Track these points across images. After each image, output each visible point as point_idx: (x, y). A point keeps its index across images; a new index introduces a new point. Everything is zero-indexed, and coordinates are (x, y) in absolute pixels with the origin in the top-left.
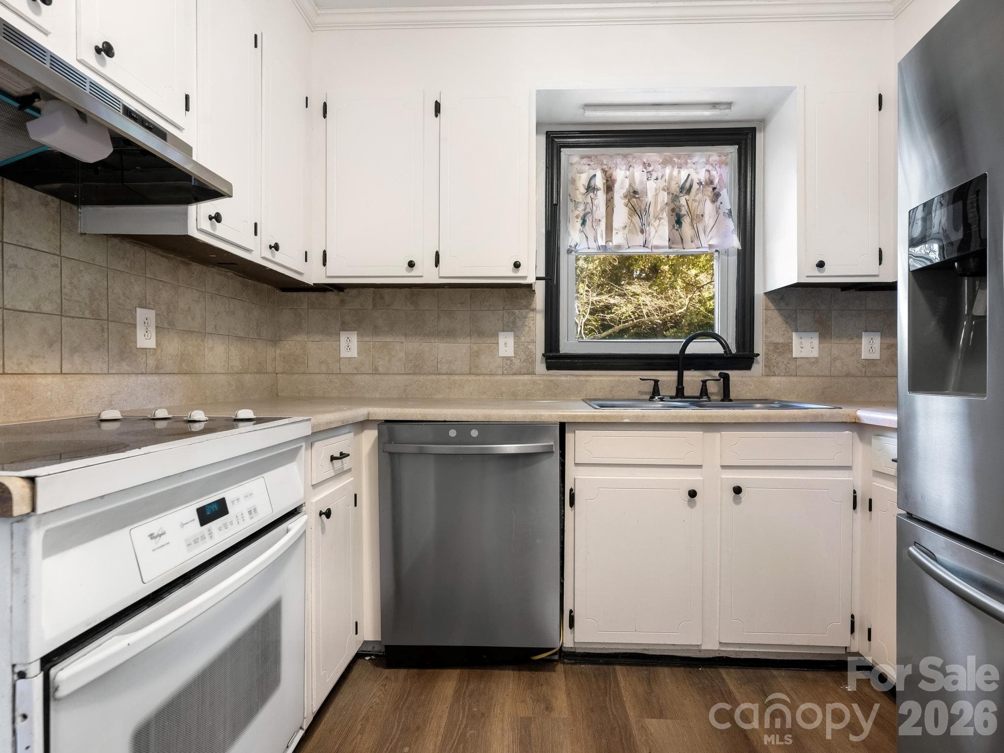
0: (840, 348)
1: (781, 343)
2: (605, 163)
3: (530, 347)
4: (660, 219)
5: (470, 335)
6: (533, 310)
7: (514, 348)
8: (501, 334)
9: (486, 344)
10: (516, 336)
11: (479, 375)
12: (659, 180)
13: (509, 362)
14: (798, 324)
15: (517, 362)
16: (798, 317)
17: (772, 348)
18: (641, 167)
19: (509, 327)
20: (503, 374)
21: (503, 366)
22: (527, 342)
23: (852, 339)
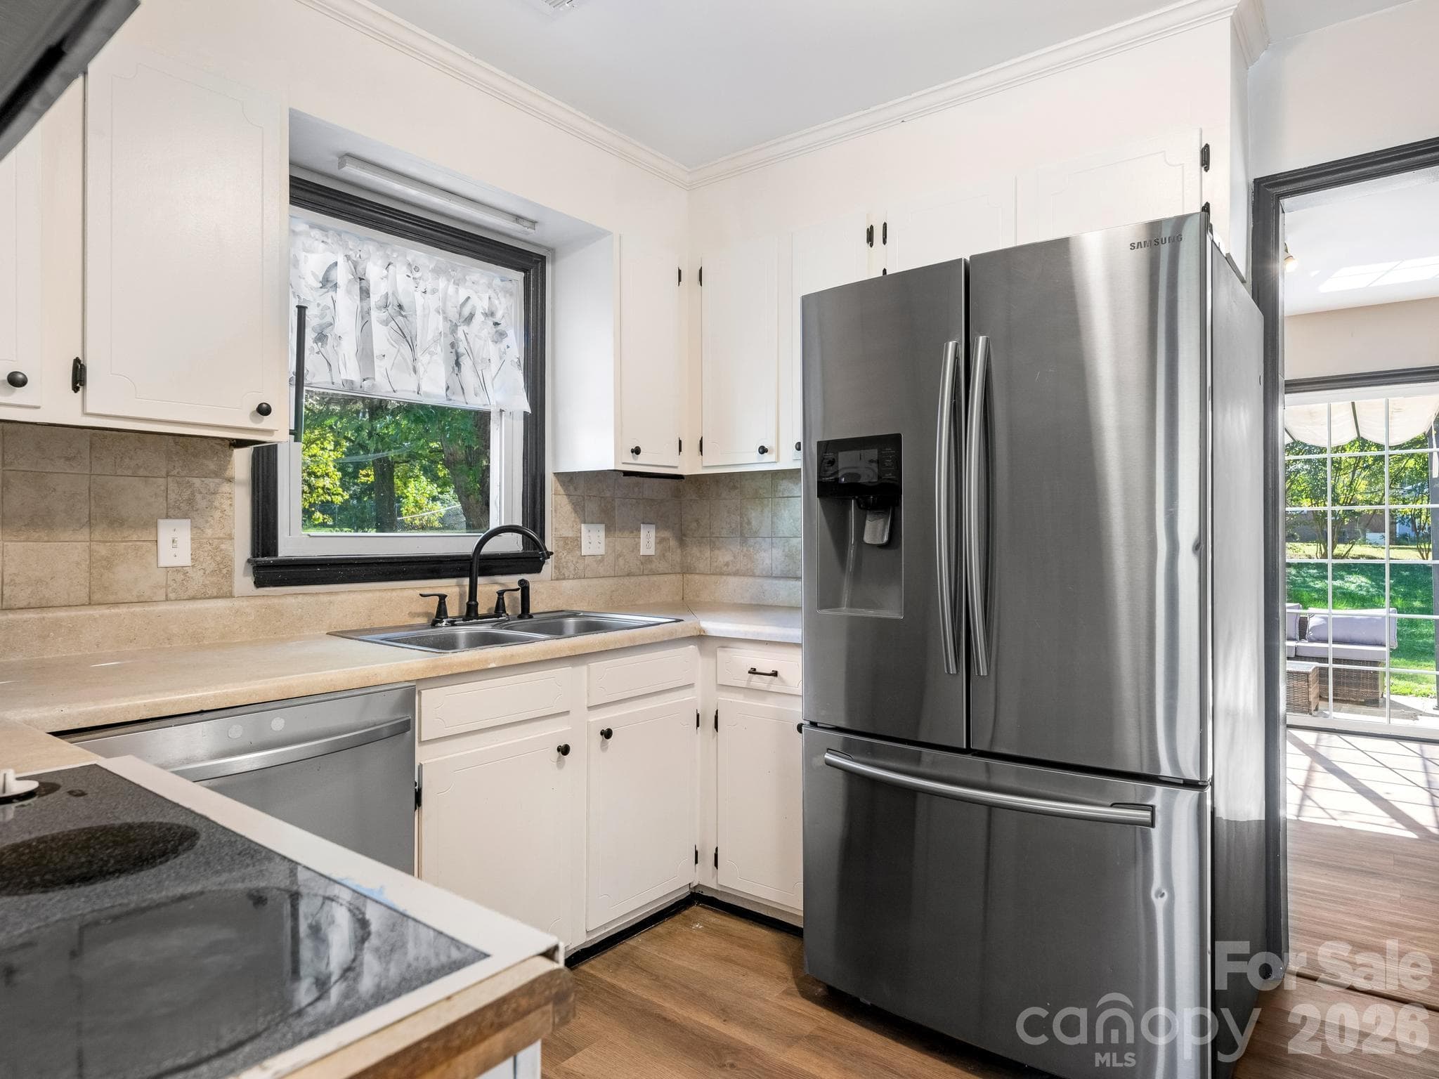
0: (622, 541)
1: (571, 538)
2: (351, 247)
3: (223, 546)
4: (432, 354)
5: (90, 524)
6: (230, 480)
7: (192, 549)
8: (162, 523)
9: (130, 544)
10: (194, 527)
11: (116, 604)
12: (428, 295)
13: (180, 577)
14: (586, 514)
15: (197, 577)
16: (586, 505)
17: (561, 543)
18: (405, 268)
19: (179, 508)
20: (167, 600)
21: (167, 584)
22: (218, 539)
23: (632, 532)
